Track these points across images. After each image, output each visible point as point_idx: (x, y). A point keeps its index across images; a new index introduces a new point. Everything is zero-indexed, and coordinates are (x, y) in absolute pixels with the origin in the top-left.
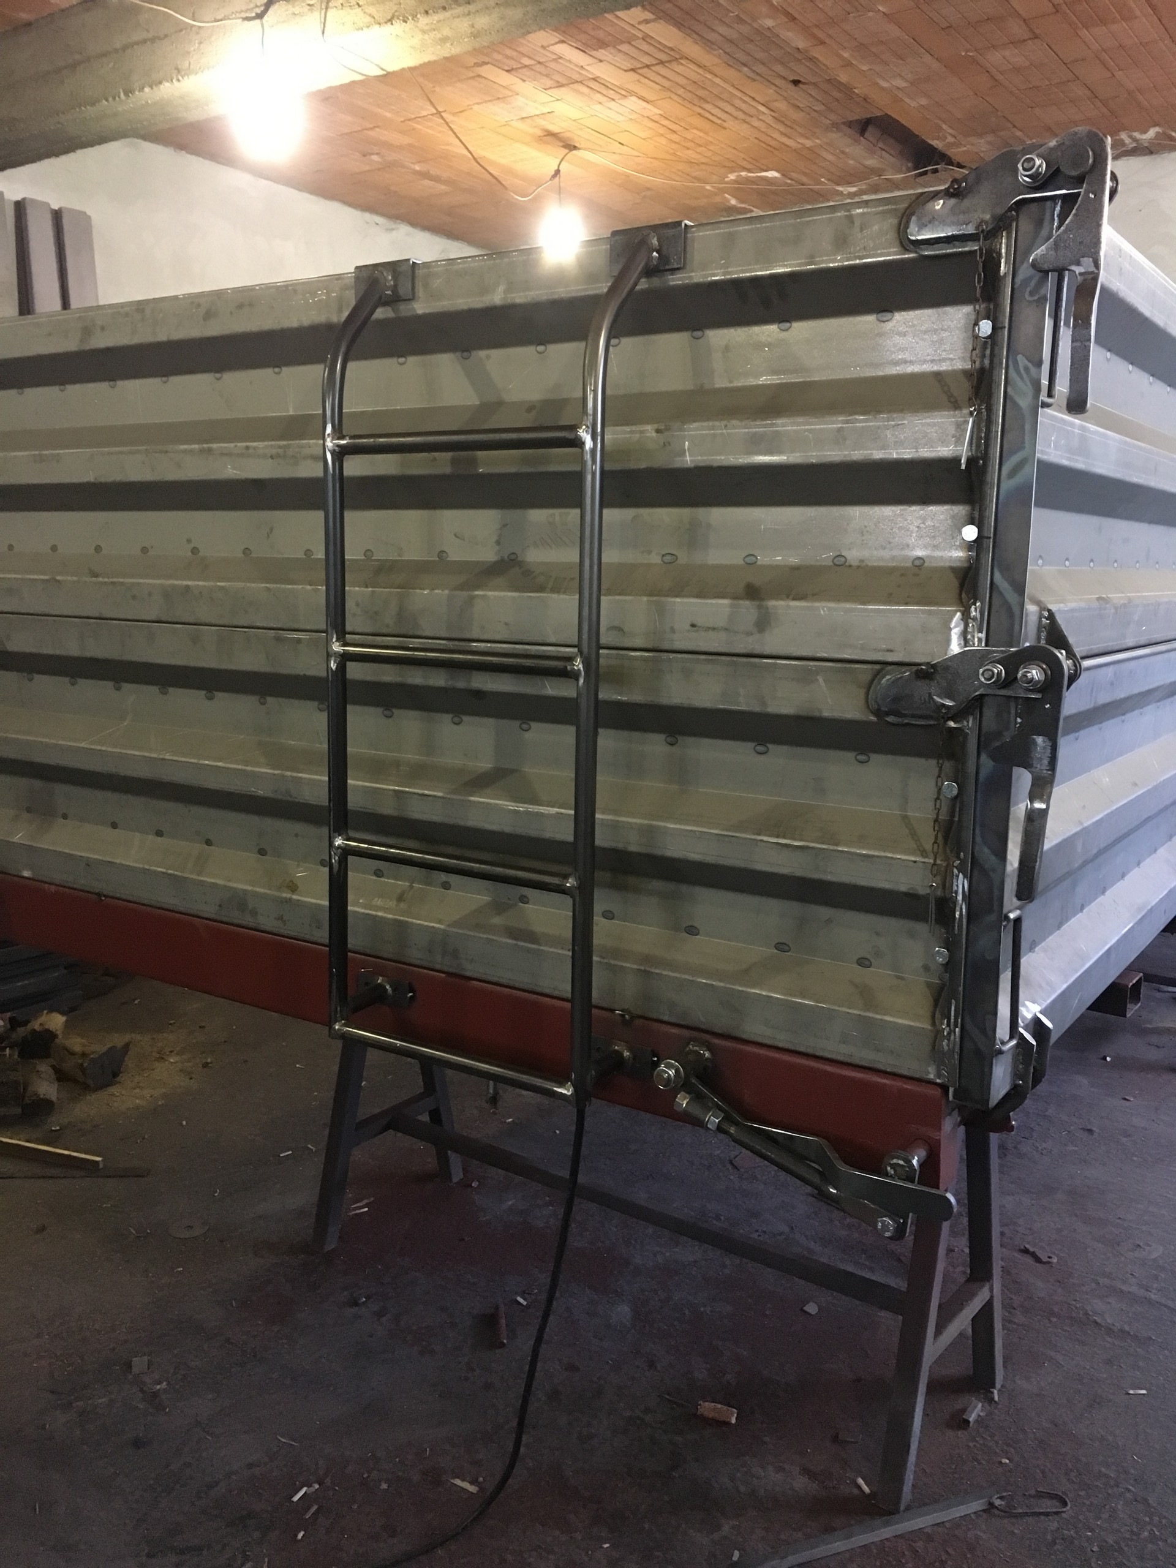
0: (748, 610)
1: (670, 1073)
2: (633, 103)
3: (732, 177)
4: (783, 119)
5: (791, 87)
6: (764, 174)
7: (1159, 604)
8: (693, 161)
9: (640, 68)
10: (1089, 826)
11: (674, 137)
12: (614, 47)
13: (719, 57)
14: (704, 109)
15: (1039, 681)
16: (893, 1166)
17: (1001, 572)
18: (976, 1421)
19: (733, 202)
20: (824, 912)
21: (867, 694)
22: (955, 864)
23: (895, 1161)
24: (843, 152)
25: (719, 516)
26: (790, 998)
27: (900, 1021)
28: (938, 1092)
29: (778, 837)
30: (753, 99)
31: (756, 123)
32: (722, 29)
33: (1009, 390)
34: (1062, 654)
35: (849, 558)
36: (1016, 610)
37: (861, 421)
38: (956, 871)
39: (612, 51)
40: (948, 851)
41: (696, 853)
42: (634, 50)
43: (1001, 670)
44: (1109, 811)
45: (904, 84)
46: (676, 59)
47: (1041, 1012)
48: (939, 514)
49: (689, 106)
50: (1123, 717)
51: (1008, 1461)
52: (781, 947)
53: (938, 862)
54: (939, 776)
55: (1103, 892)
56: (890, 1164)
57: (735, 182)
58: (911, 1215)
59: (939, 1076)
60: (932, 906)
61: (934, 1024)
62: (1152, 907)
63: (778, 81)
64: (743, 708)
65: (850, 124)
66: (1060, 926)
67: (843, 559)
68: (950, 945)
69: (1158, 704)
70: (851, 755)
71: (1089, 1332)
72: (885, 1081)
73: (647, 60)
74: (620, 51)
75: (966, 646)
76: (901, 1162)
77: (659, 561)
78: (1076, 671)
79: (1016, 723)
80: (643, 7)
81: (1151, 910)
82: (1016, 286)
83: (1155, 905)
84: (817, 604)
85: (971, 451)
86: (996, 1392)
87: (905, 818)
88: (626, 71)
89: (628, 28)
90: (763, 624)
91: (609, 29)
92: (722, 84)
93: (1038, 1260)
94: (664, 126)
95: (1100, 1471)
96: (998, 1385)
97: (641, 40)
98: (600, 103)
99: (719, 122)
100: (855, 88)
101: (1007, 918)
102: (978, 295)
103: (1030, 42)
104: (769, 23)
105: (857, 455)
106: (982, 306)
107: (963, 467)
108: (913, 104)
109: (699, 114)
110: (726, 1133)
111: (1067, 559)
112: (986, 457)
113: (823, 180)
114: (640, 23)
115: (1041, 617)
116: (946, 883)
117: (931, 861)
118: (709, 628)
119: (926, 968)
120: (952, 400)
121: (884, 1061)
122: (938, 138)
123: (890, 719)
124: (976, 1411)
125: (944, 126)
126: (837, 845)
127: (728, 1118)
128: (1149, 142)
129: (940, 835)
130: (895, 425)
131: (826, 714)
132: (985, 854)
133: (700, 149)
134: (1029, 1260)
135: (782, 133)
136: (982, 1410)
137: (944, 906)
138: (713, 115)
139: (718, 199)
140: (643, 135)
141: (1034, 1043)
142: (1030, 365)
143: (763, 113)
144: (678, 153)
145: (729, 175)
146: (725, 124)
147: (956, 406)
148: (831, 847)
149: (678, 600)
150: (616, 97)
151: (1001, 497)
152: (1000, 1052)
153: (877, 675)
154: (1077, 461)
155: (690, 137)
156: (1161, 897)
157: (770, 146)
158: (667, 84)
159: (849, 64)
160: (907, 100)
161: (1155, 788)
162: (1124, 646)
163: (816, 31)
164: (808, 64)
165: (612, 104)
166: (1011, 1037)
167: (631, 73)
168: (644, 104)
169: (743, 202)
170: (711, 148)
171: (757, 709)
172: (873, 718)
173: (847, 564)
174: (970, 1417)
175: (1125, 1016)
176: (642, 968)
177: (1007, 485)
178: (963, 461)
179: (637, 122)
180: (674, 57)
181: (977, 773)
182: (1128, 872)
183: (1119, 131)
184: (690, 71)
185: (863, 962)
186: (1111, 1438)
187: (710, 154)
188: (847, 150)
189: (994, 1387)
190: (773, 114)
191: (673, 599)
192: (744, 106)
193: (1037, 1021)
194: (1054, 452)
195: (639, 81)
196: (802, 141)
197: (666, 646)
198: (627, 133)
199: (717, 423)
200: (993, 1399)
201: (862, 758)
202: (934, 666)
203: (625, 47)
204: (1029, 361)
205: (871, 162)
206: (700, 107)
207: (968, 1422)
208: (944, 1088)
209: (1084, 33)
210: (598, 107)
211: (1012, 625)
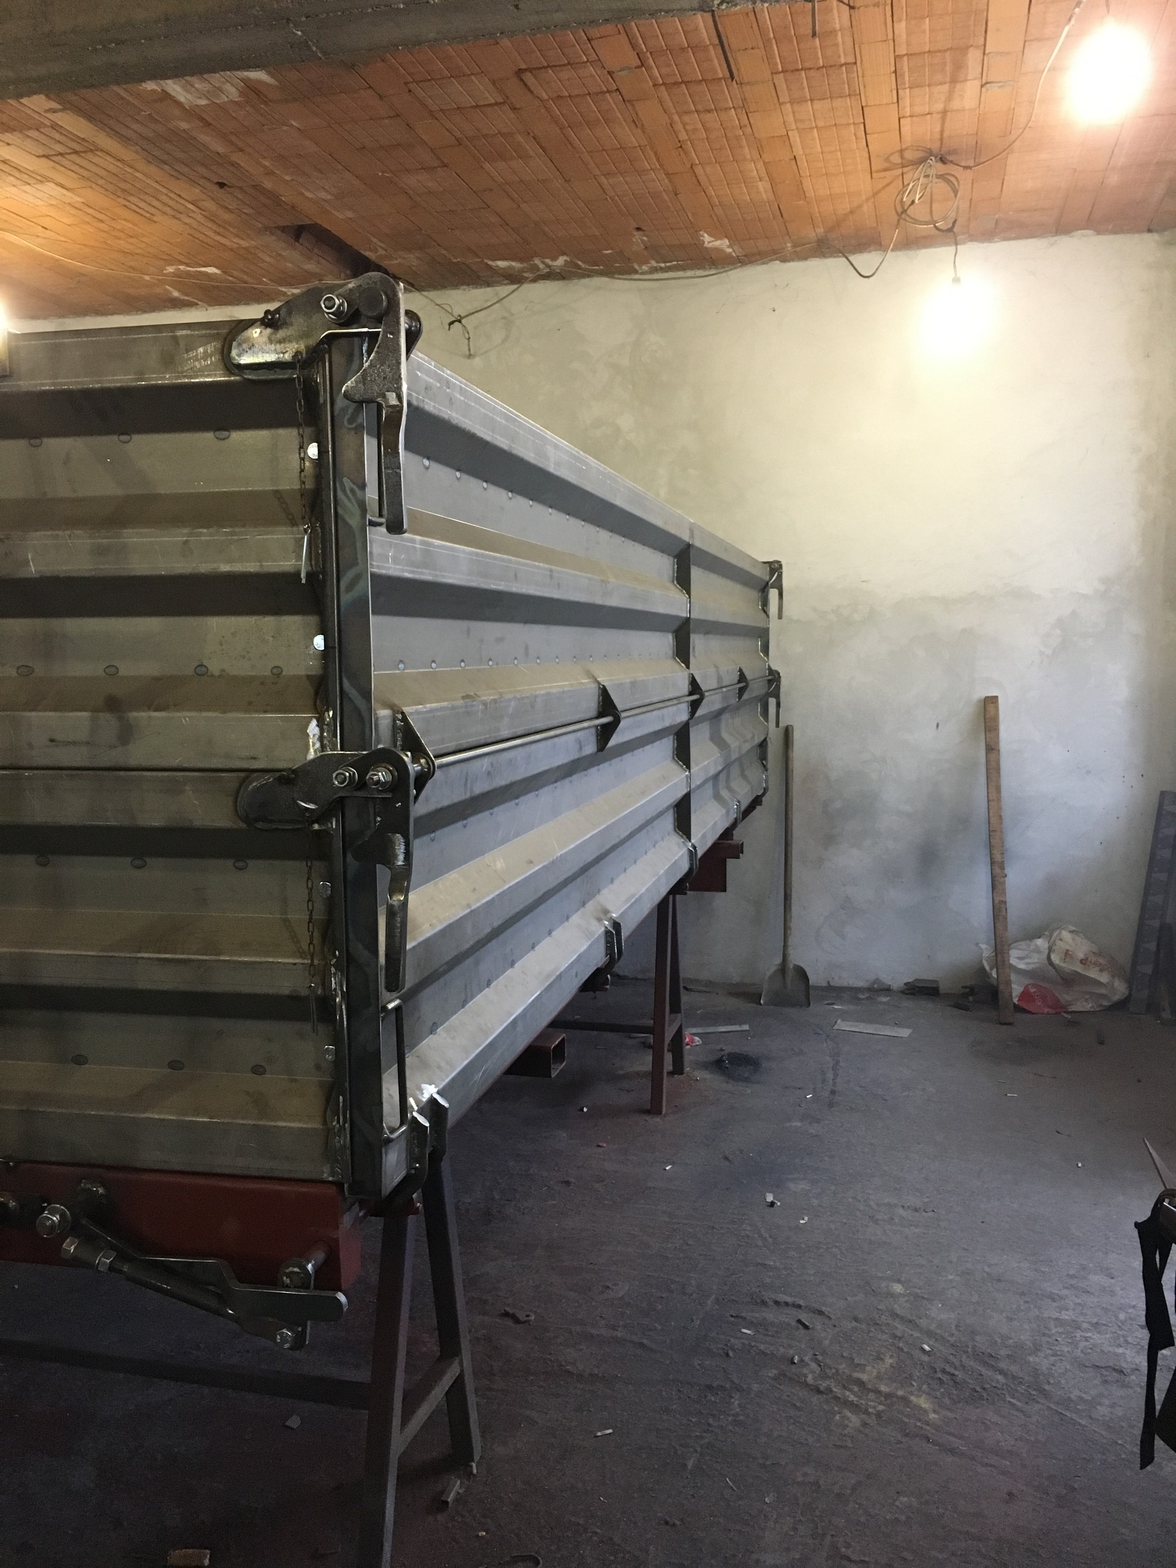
0: (108, 721)
1: (55, 1218)
2: (50, 188)
3: (170, 269)
4: (214, 218)
5: (216, 188)
6: (203, 269)
7: (536, 697)
8: (126, 250)
9: (53, 155)
10: (478, 908)
11: (101, 225)
12: (21, 132)
13: (137, 152)
14: (129, 201)
15: (386, 782)
16: (288, 1275)
17: (348, 679)
18: (456, 1500)
19: (176, 294)
20: (217, 1024)
21: (235, 802)
22: (332, 963)
23: (291, 1269)
24: (280, 255)
25: (72, 626)
26: (183, 1118)
27: (292, 1125)
28: (332, 1191)
29: (159, 953)
30: (180, 196)
31: (188, 220)
32: (135, 126)
33: (340, 511)
34: (407, 756)
35: (210, 668)
36: (365, 714)
37: (205, 534)
38: (333, 970)
39: (20, 135)
40: (326, 950)
41: (73, 977)
42: (43, 136)
43: (354, 773)
44: (501, 890)
45: (329, 197)
46: (91, 151)
47: (438, 1093)
48: (293, 623)
49: (112, 196)
50: (517, 801)
51: (484, 1533)
52: (175, 1065)
53: (316, 962)
54: (308, 879)
55: (512, 964)
56: (285, 1273)
57: (174, 274)
58: (309, 1323)
59: (333, 1174)
60: (313, 1005)
61: (325, 1122)
62: (561, 974)
63: (202, 182)
64: (112, 823)
65: (283, 229)
66: (464, 1003)
67: (204, 669)
68: (336, 1040)
69: (555, 785)
70: (229, 863)
71: (562, 1383)
72: (282, 1188)
73: (59, 148)
74: (28, 136)
75: (323, 751)
76: (296, 1270)
77: (14, 674)
78: (429, 768)
79: (375, 822)
80: (47, 96)
81: (560, 976)
82: (335, 414)
83: (564, 971)
84: (179, 714)
85: (312, 567)
86: (474, 1465)
87: (286, 920)
88: (38, 157)
89: (36, 116)
90: (126, 734)
91: (14, 114)
92: (144, 179)
93: (517, 1321)
94: (89, 214)
95: (570, 1521)
96: (477, 1458)
97: (50, 129)
98: (14, 186)
99: (148, 215)
100: (281, 196)
101: (384, 1008)
102: (300, 421)
103: (439, 169)
104: (184, 125)
105: (205, 568)
106: (308, 431)
107: (304, 581)
108: (341, 216)
109: (125, 206)
110: (120, 1272)
111: (434, 661)
112: (324, 572)
113: (264, 279)
114: (46, 111)
115: (394, 720)
116: (325, 983)
117: (309, 961)
118: (69, 742)
119: (318, 1067)
120: (291, 517)
121: (282, 1168)
122: (370, 250)
123: (260, 825)
124: (455, 1489)
125: (374, 240)
126: (219, 954)
127: (122, 1256)
128: (561, 269)
129: (316, 934)
130: (238, 540)
131: (197, 823)
132: (360, 951)
133: (131, 240)
134: (510, 1323)
135: (215, 232)
136: (461, 1488)
137: (326, 1006)
138: (140, 208)
139: (158, 290)
140: (67, 221)
141: (427, 1124)
142: (355, 487)
143: (194, 212)
144: (109, 242)
145: (167, 268)
146: (155, 219)
147: (293, 523)
148: (213, 958)
149: (34, 714)
150: (32, 181)
151: (342, 609)
152: (389, 1141)
153: (243, 782)
154: (422, 573)
155: (119, 227)
156: (570, 962)
157: (204, 242)
158: (85, 173)
159: (272, 173)
160: (336, 213)
161: (553, 863)
162: (499, 738)
163: (233, 138)
164: (230, 168)
165: (27, 188)
166: (402, 1124)
167: (44, 160)
168: (64, 192)
169: (186, 295)
170: (144, 240)
171: (126, 822)
172: (243, 825)
173: (209, 674)
174: (448, 1497)
175: (550, 1077)
176: (24, 1108)
177: (346, 598)
178: (303, 575)
179: (59, 208)
180: (87, 149)
181: (345, 872)
182: (539, 942)
183: (533, 257)
184: (108, 163)
185: (258, 1070)
186: (580, 1485)
187: (143, 245)
188: (284, 254)
189: (473, 1461)
190: (203, 213)
191: (28, 714)
192: (171, 203)
193: (432, 1101)
194: (393, 566)
195: (53, 168)
196: (236, 240)
197: (25, 763)
198: (48, 218)
199: (60, 533)
200: (472, 1472)
201: (240, 864)
202: (294, 771)
203: (33, 133)
204: (354, 484)
205: (310, 266)
206: (125, 199)
207: (447, 1503)
208: (339, 1185)
209: (487, 165)
210: (14, 190)
211: (363, 732)
